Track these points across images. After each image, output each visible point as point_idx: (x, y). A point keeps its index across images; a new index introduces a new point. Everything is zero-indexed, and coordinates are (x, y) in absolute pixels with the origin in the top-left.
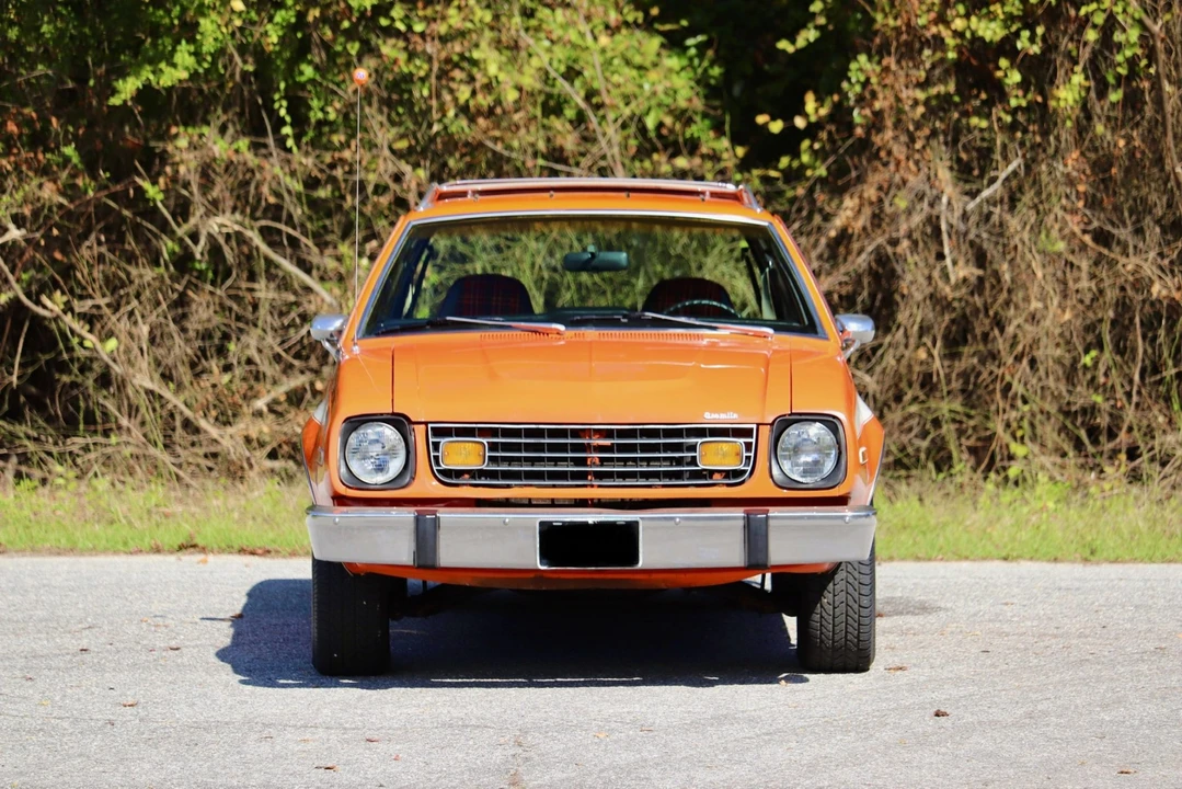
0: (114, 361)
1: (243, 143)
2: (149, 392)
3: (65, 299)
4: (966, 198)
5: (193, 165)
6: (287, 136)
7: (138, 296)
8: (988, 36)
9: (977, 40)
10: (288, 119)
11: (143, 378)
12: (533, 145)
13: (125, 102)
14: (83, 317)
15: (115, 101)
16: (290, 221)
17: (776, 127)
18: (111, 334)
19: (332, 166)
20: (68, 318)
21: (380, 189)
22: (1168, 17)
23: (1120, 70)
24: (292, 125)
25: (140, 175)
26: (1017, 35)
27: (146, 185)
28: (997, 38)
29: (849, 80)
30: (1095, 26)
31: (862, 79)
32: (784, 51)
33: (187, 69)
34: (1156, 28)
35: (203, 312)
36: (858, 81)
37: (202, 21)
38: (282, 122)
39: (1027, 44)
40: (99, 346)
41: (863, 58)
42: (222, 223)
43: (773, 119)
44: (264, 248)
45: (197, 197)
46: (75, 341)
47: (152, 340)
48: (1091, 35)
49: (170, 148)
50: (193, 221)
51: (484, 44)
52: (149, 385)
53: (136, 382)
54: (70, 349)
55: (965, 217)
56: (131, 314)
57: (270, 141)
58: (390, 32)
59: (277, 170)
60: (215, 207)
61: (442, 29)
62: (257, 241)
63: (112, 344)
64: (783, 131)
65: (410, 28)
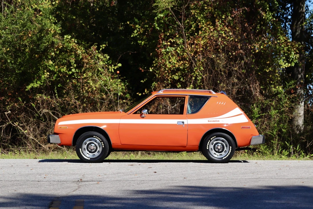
0: (27, 134)
1: (49, 97)
2: (33, 140)
3: (18, 123)
4: (172, 106)
5: (40, 101)
6: (56, 96)
7: (31, 123)
8: (176, 78)
9: (174, 79)
10: (57, 93)
11: (31, 137)
12: (98, 97)
13: (28, 90)
14: (21, 126)
15: (27, 90)
16: (57, 111)
17: (140, 95)
18: (26, 130)
19: (64, 101)
20: (19, 127)
21: (73, 105)
22: (206, 75)
23: (198, 84)
24: (57, 94)
25: (31, 102)
26: (181, 78)
27: (32, 104)
28: (177, 79)
29: (152, 86)
30: (194, 77)
31: (154, 86)
32: (142, 82)
33: (39, 84)
34: (204, 77)
35: (42, 125)
36: (153, 86)
37: (42, 76)
38: (56, 94)
39: (182, 80)
40: (24, 131)
41: (154, 82)
42: (45, 111)
43: (140, 93)
44: (52, 115)
45: (41, 106)
46: (20, 131)
47: (33, 130)
48: (194, 78)
49: (37, 98)
50: (40, 110)
51: (90, 80)
52: (32, 138)
53: (30, 137)
54: (19, 132)
55: (172, 109)
56: (30, 126)
57: (54, 97)
58: (74, 78)
59: (55, 101)
60: (44, 108)
61: (83, 77)
62: (51, 114)
63: (26, 131)
64: (141, 95)
65: (78, 77)
